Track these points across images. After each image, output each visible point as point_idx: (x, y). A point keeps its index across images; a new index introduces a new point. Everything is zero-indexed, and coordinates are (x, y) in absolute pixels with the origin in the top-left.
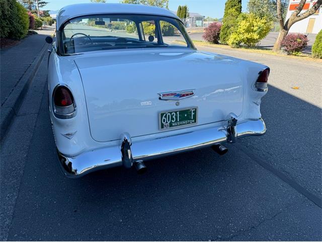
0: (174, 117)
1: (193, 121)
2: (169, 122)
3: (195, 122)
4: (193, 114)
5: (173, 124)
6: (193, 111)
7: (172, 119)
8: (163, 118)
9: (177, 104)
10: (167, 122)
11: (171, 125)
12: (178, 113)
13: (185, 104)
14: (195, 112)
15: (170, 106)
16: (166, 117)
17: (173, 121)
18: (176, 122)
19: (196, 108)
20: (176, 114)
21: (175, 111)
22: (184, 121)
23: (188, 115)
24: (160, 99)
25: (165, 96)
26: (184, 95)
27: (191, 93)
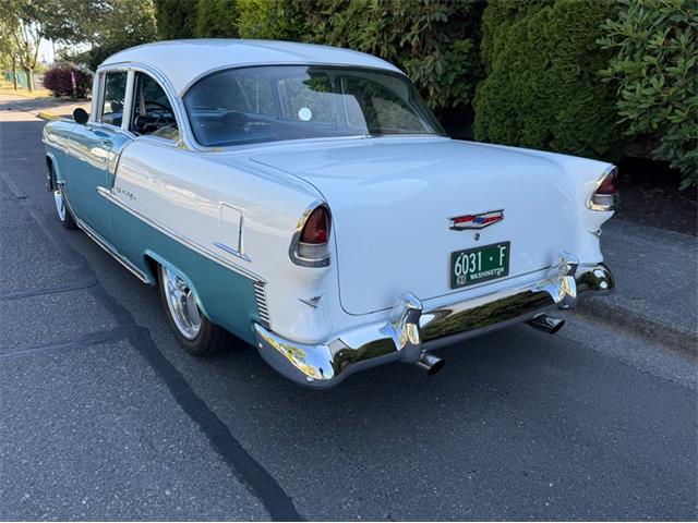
0: (473, 262)
1: (502, 269)
2: (465, 273)
3: (506, 273)
4: (502, 255)
5: (472, 277)
6: (503, 250)
7: (471, 266)
8: (457, 264)
9: (477, 237)
10: (462, 273)
11: (469, 282)
12: (480, 254)
13: (490, 236)
14: (507, 252)
15: (466, 240)
16: (461, 262)
17: (472, 271)
18: (477, 271)
19: (507, 244)
20: (477, 256)
21: (475, 250)
22: (489, 269)
23: (494, 259)
24: (452, 228)
25: (459, 222)
26: (488, 220)
27: (498, 214)
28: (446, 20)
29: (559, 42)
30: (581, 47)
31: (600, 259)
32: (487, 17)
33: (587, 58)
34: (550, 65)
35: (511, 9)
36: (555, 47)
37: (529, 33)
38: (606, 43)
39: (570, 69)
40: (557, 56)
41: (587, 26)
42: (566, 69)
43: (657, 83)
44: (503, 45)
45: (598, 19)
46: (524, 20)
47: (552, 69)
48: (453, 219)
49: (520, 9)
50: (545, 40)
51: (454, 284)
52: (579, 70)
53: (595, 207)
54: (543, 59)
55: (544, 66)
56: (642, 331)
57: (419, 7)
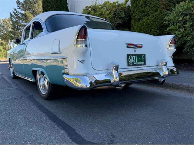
0: (134, 58)
1: (144, 63)
3: (145, 64)
4: (143, 58)
5: (134, 63)
6: (143, 57)
7: (134, 60)
8: (129, 58)
9: (135, 51)
10: (131, 61)
11: (133, 65)
12: (136, 56)
13: (139, 51)
14: (145, 57)
15: (131, 51)
16: (130, 58)
17: (134, 61)
18: (135, 62)
19: (144, 55)
20: (135, 57)
21: (135, 55)
22: (139, 62)
23: (141, 59)
24: (127, 47)
25: (129, 46)
26: (138, 46)
27: (141, 45)
28: (121, 23)
29: (153, 24)
30: (159, 25)
31: (173, 65)
32: (132, 22)
33: (161, 28)
34: (151, 31)
35: (139, 18)
36: (152, 26)
37: (144, 23)
38: (166, 23)
39: (157, 31)
40: (152, 28)
41: (160, 19)
42: (155, 31)
43: (182, 30)
44: (137, 28)
45: (163, 17)
46: (142, 21)
47: (152, 32)
48: (127, 44)
49: (141, 18)
50: (149, 24)
51: (129, 65)
52: (159, 31)
53: (170, 48)
54: (149, 30)
55: (149, 31)
56: (189, 91)
57: (114, 20)
